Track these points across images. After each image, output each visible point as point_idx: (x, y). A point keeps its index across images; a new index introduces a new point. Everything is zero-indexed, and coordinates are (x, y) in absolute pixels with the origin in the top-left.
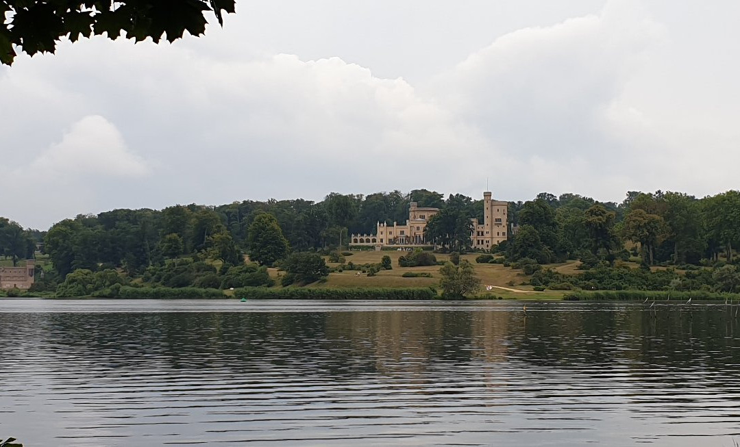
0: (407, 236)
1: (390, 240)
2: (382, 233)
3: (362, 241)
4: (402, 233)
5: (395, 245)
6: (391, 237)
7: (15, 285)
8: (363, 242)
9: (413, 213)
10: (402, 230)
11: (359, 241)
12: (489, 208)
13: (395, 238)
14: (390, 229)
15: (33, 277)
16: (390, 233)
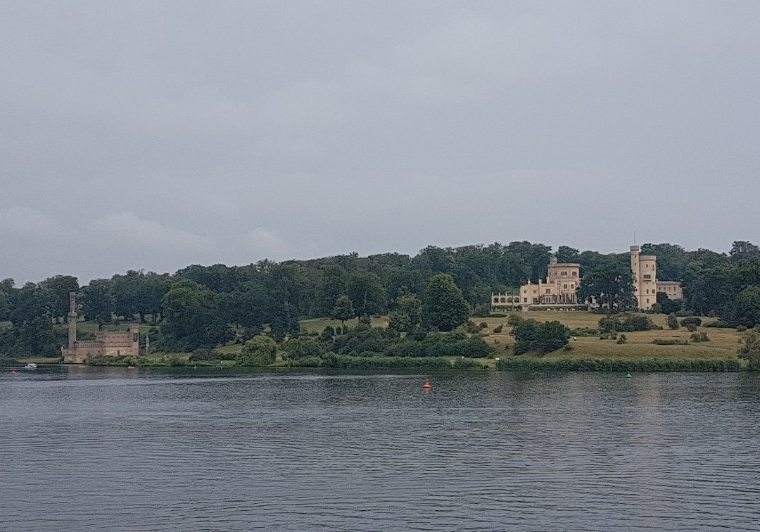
0: (554, 296)
1: (535, 299)
2: (525, 292)
3: (503, 300)
4: (548, 291)
5: (541, 305)
6: (536, 296)
7: (119, 351)
8: (504, 302)
9: (553, 270)
10: (548, 288)
11: (499, 301)
12: (638, 264)
13: (540, 298)
14: (535, 287)
15: (138, 341)
16: (535, 292)
